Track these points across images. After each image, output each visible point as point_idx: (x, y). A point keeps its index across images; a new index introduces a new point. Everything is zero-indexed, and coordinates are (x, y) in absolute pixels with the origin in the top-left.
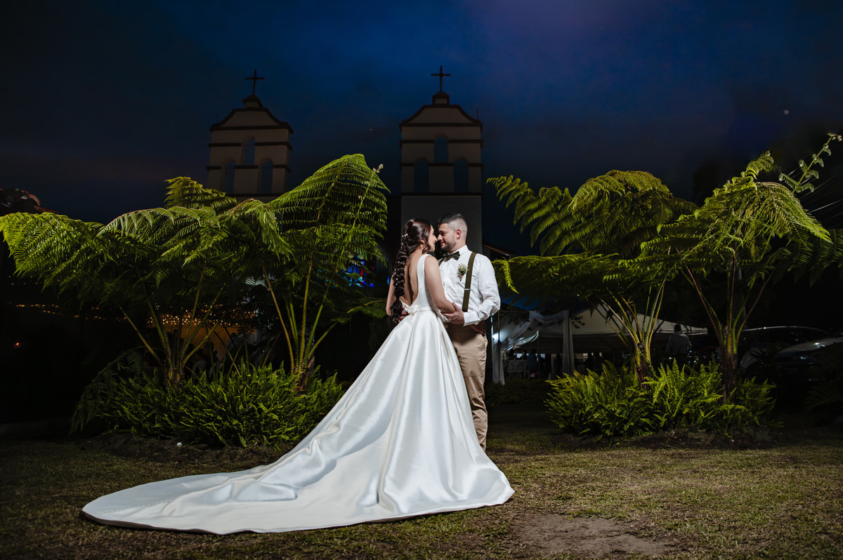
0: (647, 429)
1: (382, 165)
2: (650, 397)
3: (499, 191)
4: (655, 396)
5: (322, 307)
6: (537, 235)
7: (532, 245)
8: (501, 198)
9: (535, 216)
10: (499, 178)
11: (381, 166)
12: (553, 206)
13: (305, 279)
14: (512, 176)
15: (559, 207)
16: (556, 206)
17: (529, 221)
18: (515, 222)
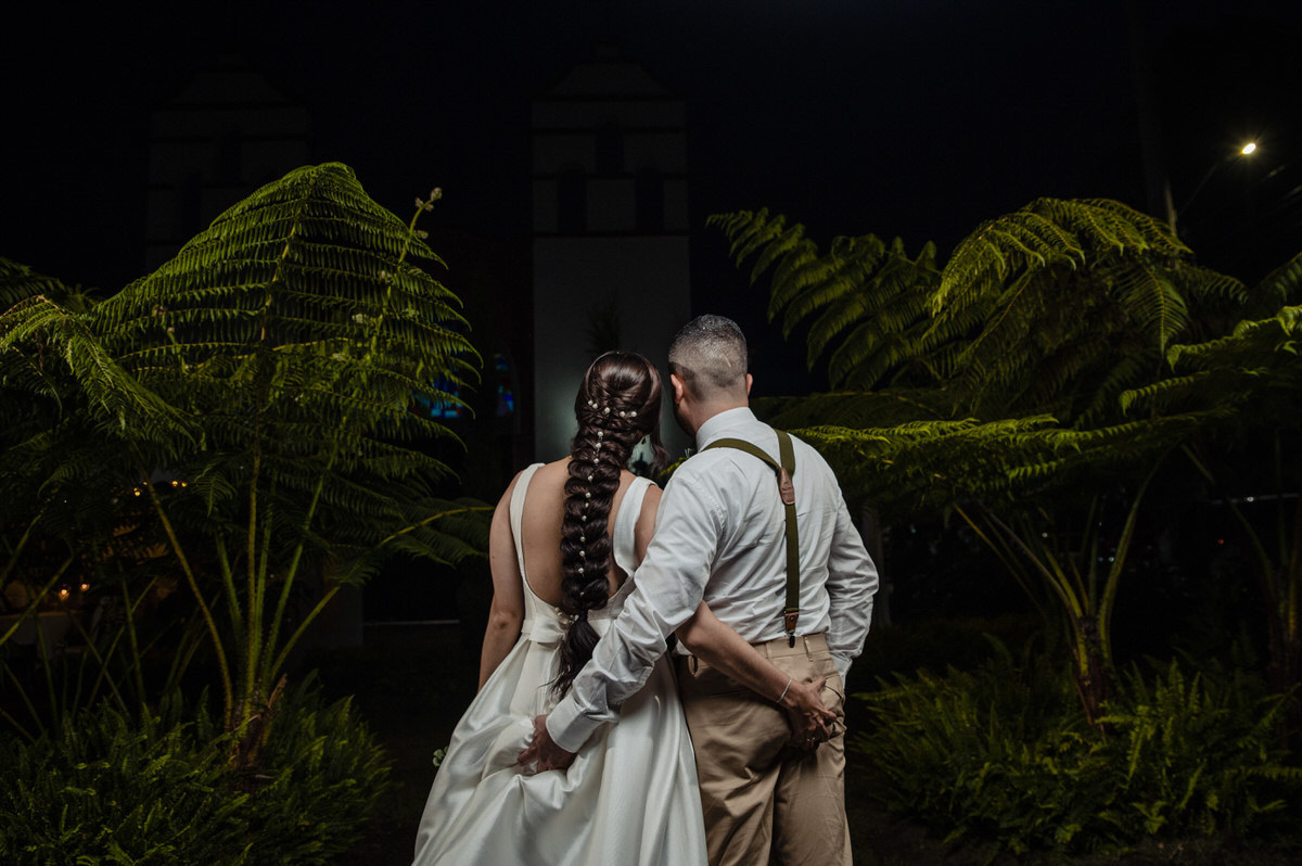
0: (1113, 837)
1: (437, 190)
2: (1117, 756)
3: (734, 245)
4: (1134, 755)
5: (300, 550)
6: (823, 344)
7: (811, 365)
8: (740, 260)
9: (818, 301)
10: (736, 213)
11: (436, 193)
12: (862, 278)
13: (244, 491)
14: (766, 211)
15: (878, 281)
16: (869, 278)
17: (804, 312)
18: (772, 315)
